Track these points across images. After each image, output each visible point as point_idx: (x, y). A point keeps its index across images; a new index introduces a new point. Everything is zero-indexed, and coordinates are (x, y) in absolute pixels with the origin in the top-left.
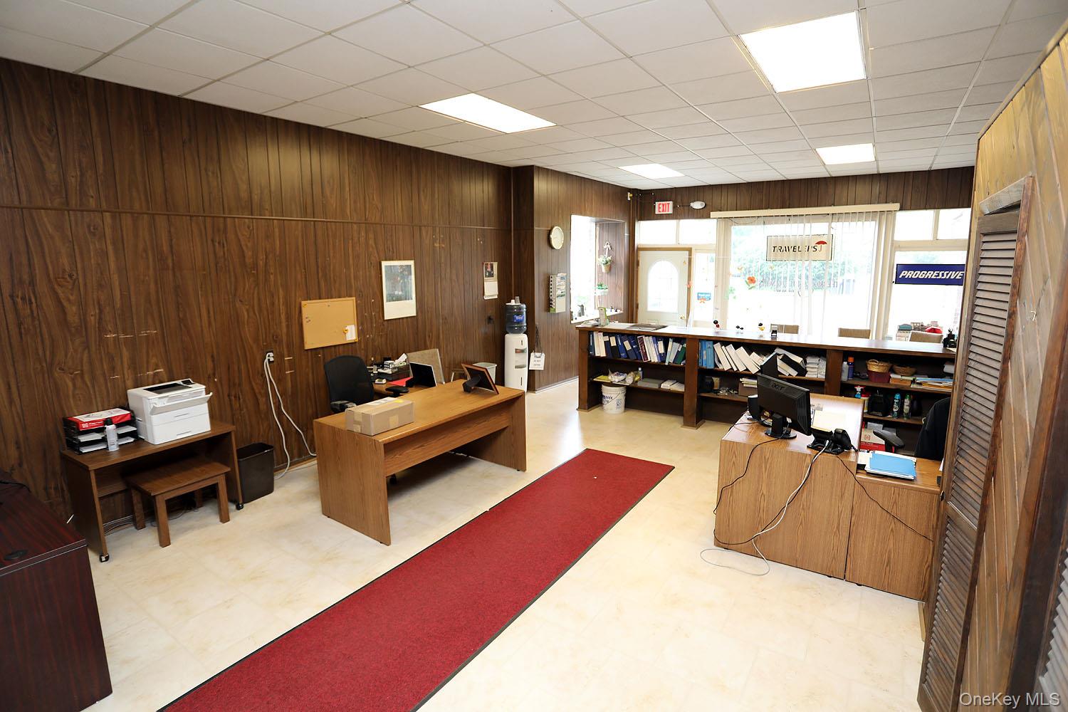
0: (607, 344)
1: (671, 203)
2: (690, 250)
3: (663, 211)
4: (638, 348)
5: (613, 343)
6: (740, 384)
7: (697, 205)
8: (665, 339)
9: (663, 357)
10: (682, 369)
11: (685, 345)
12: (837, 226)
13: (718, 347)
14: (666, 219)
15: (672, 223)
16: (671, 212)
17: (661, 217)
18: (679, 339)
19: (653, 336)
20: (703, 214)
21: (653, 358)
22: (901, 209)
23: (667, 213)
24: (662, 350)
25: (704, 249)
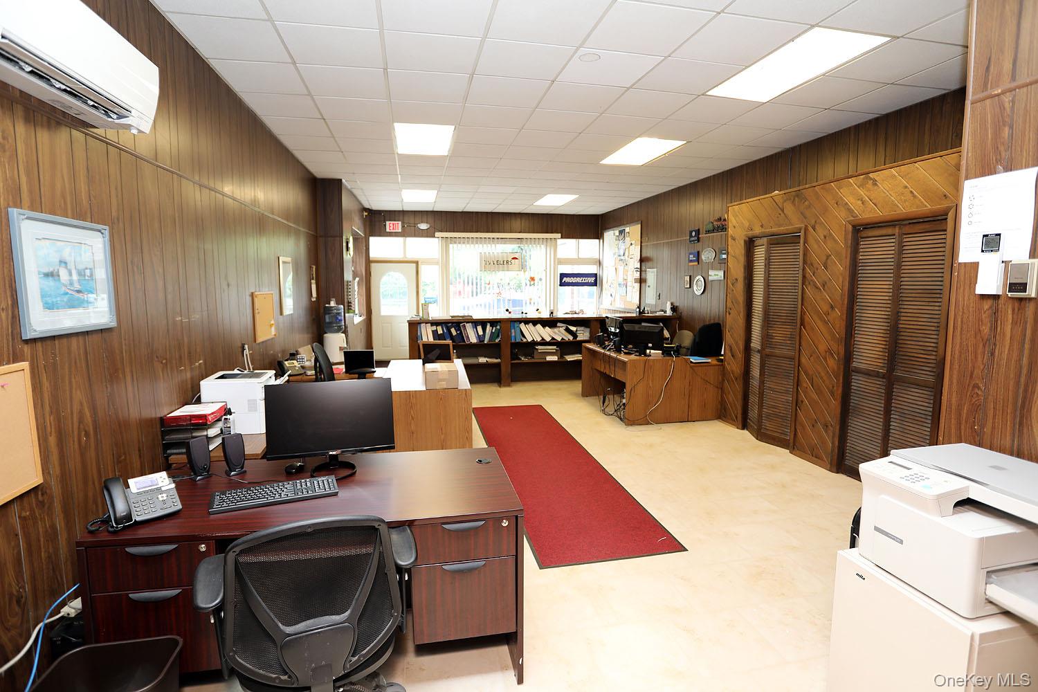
0: (435, 333)
1: (400, 223)
2: (417, 263)
3: (393, 229)
4: (461, 332)
5: (440, 331)
6: (535, 351)
7: (423, 226)
8: (483, 323)
9: (481, 338)
10: (498, 345)
11: (498, 327)
12: (525, 247)
13: (522, 326)
14: (395, 236)
15: (400, 240)
16: (400, 230)
17: (390, 234)
18: (493, 323)
19: (472, 322)
20: (429, 234)
21: (474, 340)
22: (562, 238)
23: (397, 231)
24: (481, 332)
25: (429, 262)
